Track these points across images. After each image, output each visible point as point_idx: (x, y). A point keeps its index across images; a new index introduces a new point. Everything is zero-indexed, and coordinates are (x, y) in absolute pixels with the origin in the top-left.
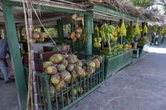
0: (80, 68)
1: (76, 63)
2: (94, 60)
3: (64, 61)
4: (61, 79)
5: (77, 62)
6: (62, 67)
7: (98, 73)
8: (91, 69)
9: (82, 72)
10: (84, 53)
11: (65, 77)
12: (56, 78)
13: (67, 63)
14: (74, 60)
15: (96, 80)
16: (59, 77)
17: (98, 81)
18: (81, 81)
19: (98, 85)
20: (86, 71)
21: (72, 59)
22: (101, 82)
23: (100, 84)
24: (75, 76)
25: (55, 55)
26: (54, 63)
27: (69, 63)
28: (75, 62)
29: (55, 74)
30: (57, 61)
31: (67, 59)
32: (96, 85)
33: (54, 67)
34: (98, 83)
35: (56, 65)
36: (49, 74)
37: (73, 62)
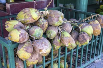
0: (67, 35)
1: (62, 26)
2: (92, 22)
3: (41, 21)
4: (34, 51)
5: (63, 24)
6: (37, 32)
7: (93, 41)
8: (86, 37)
9: (70, 42)
10: (73, 7)
11: (40, 50)
12: (26, 51)
13: (46, 26)
14: (58, 20)
15: (89, 52)
16: (31, 50)
17: (93, 54)
18: (67, 54)
19: (92, 60)
20: (77, 39)
21: (56, 19)
22: (96, 55)
23: (95, 58)
24: (57, 47)
25: (27, 10)
26: (24, 24)
27: (49, 25)
28: (59, 24)
29: (24, 43)
30: (29, 20)
31: (46, 18)
32: (89, 59)
33: (23, 32)
34: (93, 57)
35: (28, 27)
36: (13, 43)
37: (57, 24)
